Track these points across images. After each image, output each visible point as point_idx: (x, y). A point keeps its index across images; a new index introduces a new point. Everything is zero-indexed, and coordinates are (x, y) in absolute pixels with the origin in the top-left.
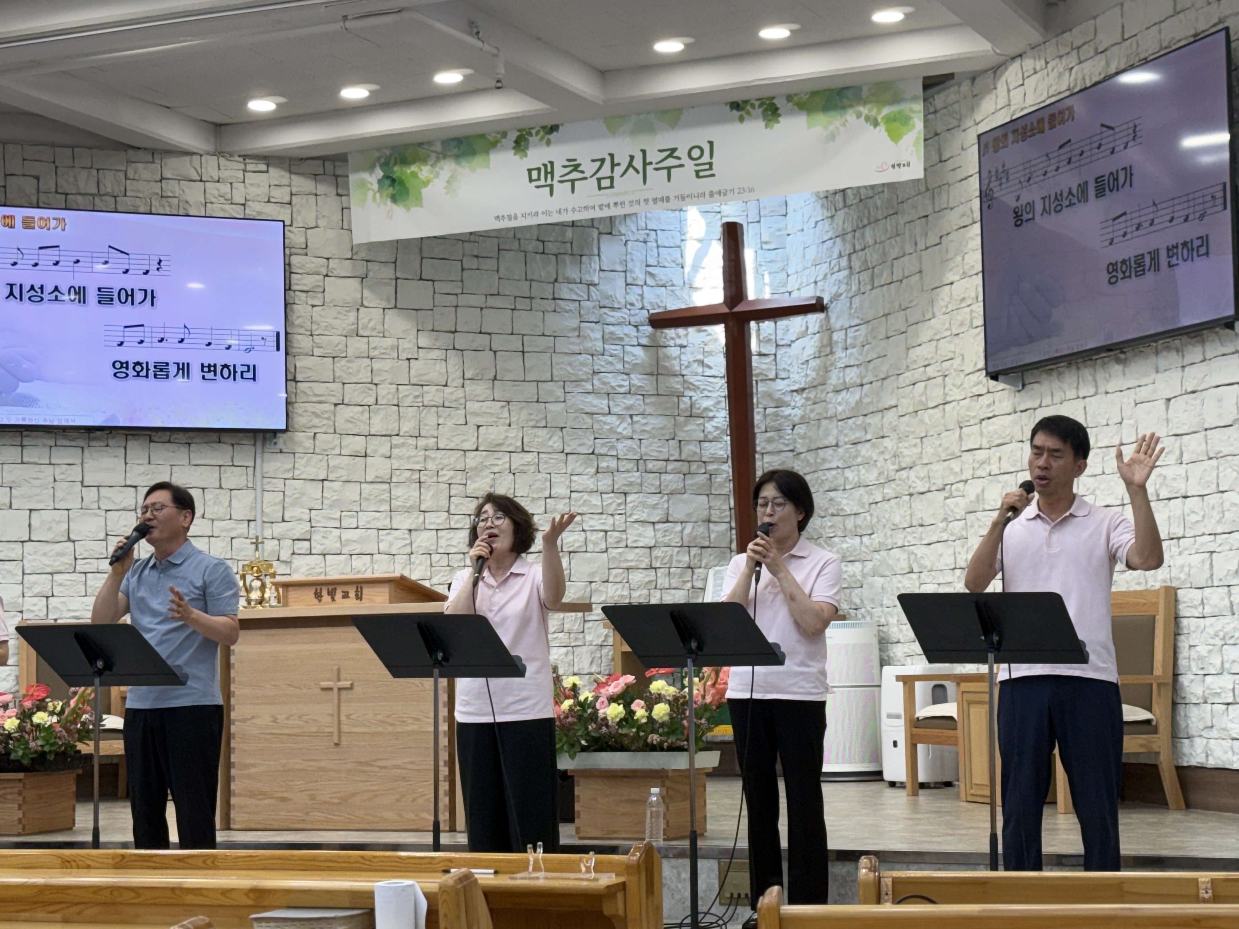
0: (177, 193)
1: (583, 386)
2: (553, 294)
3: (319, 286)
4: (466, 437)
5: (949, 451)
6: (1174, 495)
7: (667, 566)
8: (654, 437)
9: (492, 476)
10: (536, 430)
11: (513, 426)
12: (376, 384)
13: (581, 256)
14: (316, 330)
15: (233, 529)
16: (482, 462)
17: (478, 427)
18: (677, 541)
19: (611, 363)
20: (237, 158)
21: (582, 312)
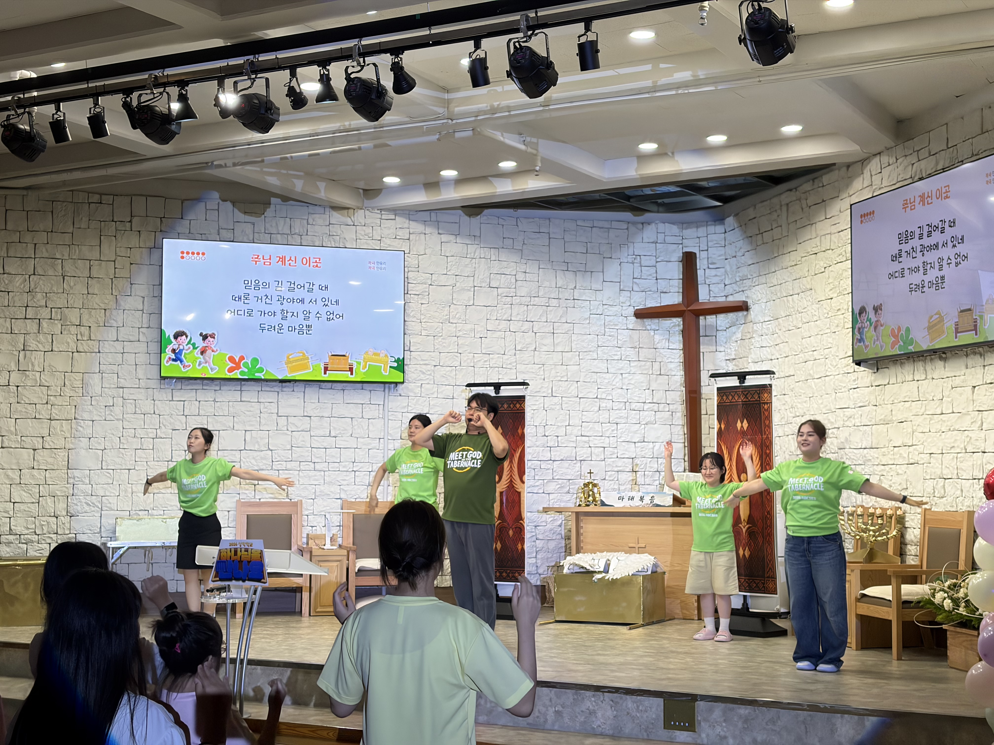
0: (339, 232)
1: (591, 355)
2: (573, 296)
3: (426, 291)
5: (828, 408)
6: (977, 451)
7: (643, 470)
8: (636, 387)
10: (561, 383)
11: (546, 380)
12: (460, 353)
13: (591, 272)
14: (423, 319)
15: (370, 444)
18: (649, 454)
19: (609, 340)
20: (376, 211)
21: (592, 308)
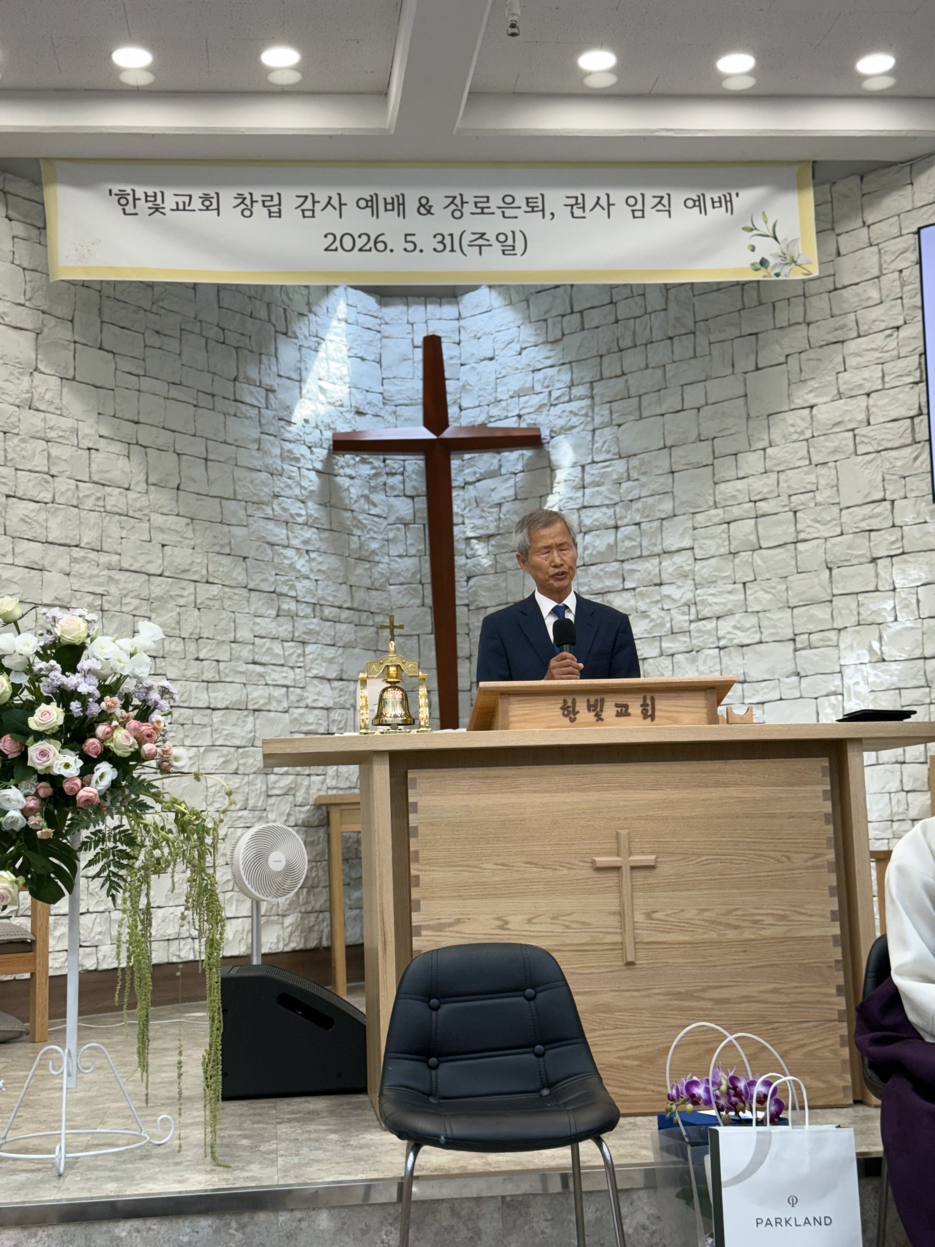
1: (263, 510)
2: (235, 393)
4: (150, 558)
8: (328, 578)
9: (178, 609)
10: (220, 557)
11: (197, 550)
12: (53, 476)
13: (260, 354)
16: (168, 591)
17: (163, 546)
19: (289, 486)
21: (263, 421)
